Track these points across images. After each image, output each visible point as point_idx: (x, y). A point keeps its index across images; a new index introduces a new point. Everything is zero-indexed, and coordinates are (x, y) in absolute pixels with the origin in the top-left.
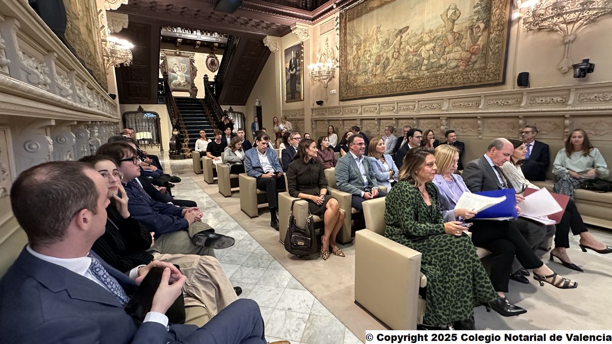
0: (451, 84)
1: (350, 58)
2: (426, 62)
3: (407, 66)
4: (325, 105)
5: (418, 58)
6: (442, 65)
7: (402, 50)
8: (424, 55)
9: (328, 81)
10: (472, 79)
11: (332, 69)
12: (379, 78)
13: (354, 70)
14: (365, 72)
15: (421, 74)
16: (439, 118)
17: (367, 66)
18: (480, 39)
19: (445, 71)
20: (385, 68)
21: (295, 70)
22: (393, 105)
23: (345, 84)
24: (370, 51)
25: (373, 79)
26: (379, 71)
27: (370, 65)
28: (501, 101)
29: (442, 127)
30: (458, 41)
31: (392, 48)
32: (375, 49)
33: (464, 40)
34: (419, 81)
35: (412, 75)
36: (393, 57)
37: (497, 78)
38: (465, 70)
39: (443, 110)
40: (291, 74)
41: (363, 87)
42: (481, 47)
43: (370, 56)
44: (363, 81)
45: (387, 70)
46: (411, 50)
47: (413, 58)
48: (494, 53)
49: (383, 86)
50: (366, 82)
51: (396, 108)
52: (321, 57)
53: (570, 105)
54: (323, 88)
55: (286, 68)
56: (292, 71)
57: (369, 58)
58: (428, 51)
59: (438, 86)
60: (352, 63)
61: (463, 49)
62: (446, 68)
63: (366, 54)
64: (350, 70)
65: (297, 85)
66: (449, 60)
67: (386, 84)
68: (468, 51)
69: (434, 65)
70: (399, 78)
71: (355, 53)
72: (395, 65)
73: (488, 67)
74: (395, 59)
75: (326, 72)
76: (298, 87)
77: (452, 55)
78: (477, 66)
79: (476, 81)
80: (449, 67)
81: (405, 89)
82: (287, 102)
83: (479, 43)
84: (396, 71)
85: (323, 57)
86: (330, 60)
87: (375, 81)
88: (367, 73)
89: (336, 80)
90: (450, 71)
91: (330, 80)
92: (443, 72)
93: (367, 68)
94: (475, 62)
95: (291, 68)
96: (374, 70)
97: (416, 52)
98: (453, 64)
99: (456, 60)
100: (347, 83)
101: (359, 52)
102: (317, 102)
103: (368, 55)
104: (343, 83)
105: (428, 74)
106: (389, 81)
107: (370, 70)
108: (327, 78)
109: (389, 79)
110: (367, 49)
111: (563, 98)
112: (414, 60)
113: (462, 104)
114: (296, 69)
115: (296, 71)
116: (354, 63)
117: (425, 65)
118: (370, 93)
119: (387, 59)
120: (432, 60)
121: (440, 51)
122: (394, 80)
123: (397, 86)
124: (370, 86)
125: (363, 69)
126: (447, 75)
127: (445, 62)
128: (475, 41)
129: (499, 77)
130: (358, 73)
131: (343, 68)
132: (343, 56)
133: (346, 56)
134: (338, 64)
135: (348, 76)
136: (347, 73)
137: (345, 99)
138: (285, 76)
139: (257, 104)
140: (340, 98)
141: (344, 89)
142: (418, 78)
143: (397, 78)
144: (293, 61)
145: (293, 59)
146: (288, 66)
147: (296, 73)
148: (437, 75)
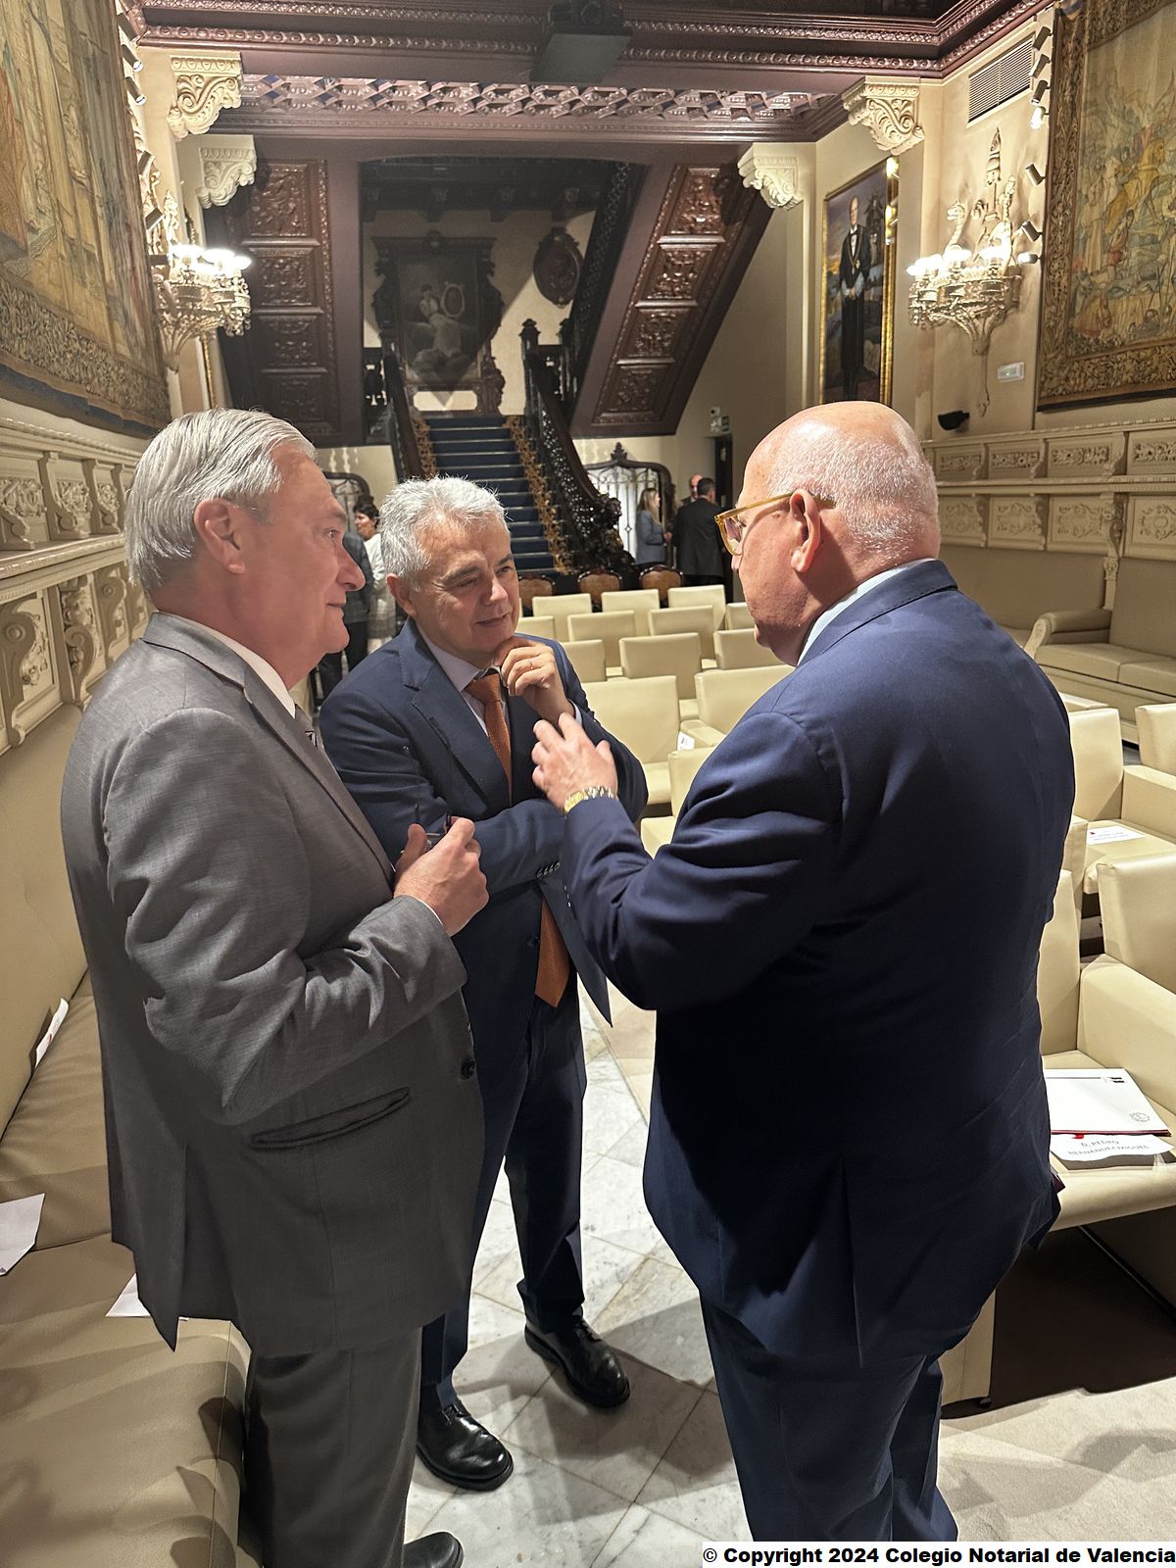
1: (1088, 216)
4: (977, 428)
9: (993, 327)
11: (1008, 269)
21: (860, 280)
23: (1059, 335)
40: (847, 301)
44: (1140, 321)
54: (969, 357)
55: (829, 274)
56: (850, 286)
57: (1173, 215)
63: (1163, 194)
65: (868, 344)
71: (1113, 193)
75: (981, 289)
76: (873, 356)
85: (975, 217)
86: (1001, 231)
88: (1160, 284)
89: (1026, 320)
95: (846, 275)
100: (1069, 331)
101: (1131, 187)
104: (1051, 330)
108: (988, 314)
110: (1164, 171)
115: (868, 284)
116: (1104, 236)
118: (1165, 372)
131: (1056, 265)
132: (1060, 209)
133: (1073, 210)
134: (1037, 247)
135: (1075, 299)
136: (1073, 288)
137: (1060, 400)
138: (823, 309)
139: (716, 427)
140: (1040, 399)
141: (1055, 357)
144: (854, 244)
145: (856, 233)
146: (837, 264)
147: (866, 294)
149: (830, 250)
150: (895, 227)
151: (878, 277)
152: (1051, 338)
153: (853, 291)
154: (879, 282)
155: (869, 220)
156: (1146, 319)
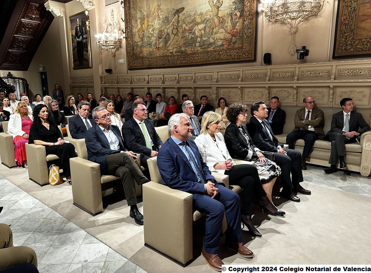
0: (218, 59)
1: (135, 30)
2: (199, 39)
3: (184, 42)
4: (114, 73)
5: (193, 36)
6: (212, 43)
7: (180, 28)
8: (197, 34)
9: (116, 51)
10: (233, 56)
11: (118, 39)
12: (162, 51)
13: (140, 42)
14: (150, 44)
15: (196, 50)
16: (211, 88)
17: (151, 40)
18: (238, 25)
19: (214, 48)
20: (166, 43)
22: (175, 75)
23: (131, 54)
24: (153, 25)
25: (157, 52)
26: (161, 45)
27: (153, 39)
28: (253, 74)
29: (213, 95)
30: (222, 24)
31: (171, 25)
32: (157, 24)
33: (226, 24)
34: (195, 55)
35: (189, 50)
36: (173, 33)
37: (251, 56)
38: (228, 49)
39: (213, 82)
40: (78, 42)
41: (148, 58)
42: (238, 31)
43: (153, 30)
44: (148, 53)
45: (168, 44)
46: (187, 28)
47: (189, 36)
48: (248, 37)
49: (166, 58)
50: (151, 53)
51: (177, 78)
52: (107, 27)
53: (296, 79)
54: (111, 57)
55: (72, 35)
56: (79, 38)
57: (152, 32)
58: (200, 30)
59: (209, 61)
60: (137, 35)
61: (226, 32)
62: (214, 46)
63: (150, 28)
64: (136, 42)
65: (85, 52)
66: (216, 39)
67: (168, 56)
68: (229, 33)
69: (205, 43)
70: (178, 52)
71: (140, 26)
72: (174, 40)
73: (244, 48)
74: (175, 35)
75: (113, 42)
76: (86, 55)
77: (218, 36)
78: (236, 46)
79: (236, 58)
80: (216, 46)
81: (184, 61)
82: (75, 69)
83: (237, 27)
84: (175, 46)
85: (109, 27)
86: (116, 30)
87: (158, 54)
88: (151, 46)
89: (123, 50)
90: (218, 49)
91: (118, 49)
92: (213, 49)
93: (151, 41)
94: (235, 42)
95: (77, 35)
96: (157, 44)
97: (191, 31)
98: (220, 43)
99: (221, 40)
101: (143, 26)
102: (106, 70)
103: (151, 30)
105: (201, 50)
106: (170, 55)
107: (154, 43)
108: (114, 48)
109: (171, 53)
110: (150, 23)
111: (292, 74)
112: (190, 37)
114: (83, 36)
115: (83, 38)
116: (139, 35)
117: (198, 42)
118: (155, 64)
119: (168, 34)
120: (204, 39)
121: (210, 31)
122: (174, 54)
123: (178, 59)
124: (155, 58)
125: (147, 42)
126: (216, 52)
127: (213, 40)
128: (234, 25)
129: (251, 55)
130: (143, 45)
131: (129, 40)
132: (129, 28)
133: (132, 28)
134: (124, 35)
135: (134, 47)
136: (133, 44)
137: (133, 68)
138: (71, 43)
139: (41, 69)
140: (129, 67)
141: (131, 59)
142: (193, 53)
143: (176, 52)
144: (78, 29)
145: (79, 26)
146: (74, 33)
147: (83, 40)
148: (208, 51)
149: (72, 29)
150: (89, 26)
151: (86, 37)
152: (130, 54)
153: (79, 39)
154: (86, 38)
155: (82, 24)
156: (149, 53)
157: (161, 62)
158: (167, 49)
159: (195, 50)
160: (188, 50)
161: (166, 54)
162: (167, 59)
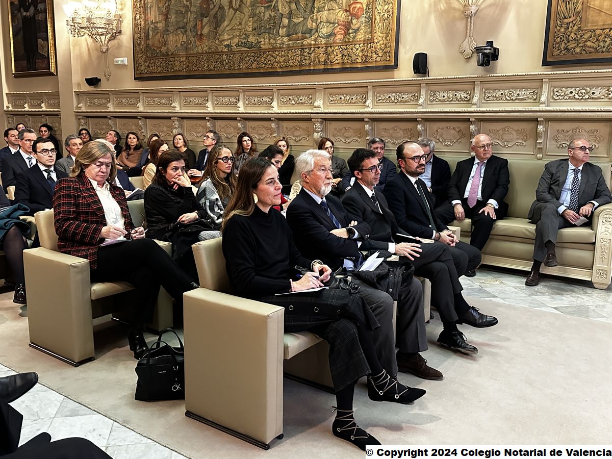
0: (324, 63)
2: (285, 21)
3: (255, 25)
4: (104, 86)
5: (273, 14)
6: (311, 30)
8: (282, 9)
9: (110, 40)
10: (354, 57)
11: (115, 15)
12: (208, 43)
13: (161, 22)
14: (182, 28)
16: (310, 119)
17: (184, 18)
19: (315, 40)
20: (217, 25)
23: (143, 47)
25: (198, 43)
26: (206, 30)
27: (190, 16)
28: (394, 94)
29: (315, 134)
34: (277, 53)
35: (265, 43)
37: (388, 58)
39: (315, 107)
40: (25, 18)
41: (179, 56)
42: (364, 6)
44: (179, 45)
45: (221, 28)
47: (264, 13)
48: (383, 19)
49: (217, 57)
50: (184, 46)
53: (475, 104)
55: (12, 3)
57: (188, 3)
58: (288, 2)
59: (305, 65)
60: (156, 10)
61: (340, 8)
62: (316, 35)
64: (153, 22)
65: (40, 41)
66: (321, 22)
67: (220, 54)
68: (346, 11)
69: (298, 28)
70: (242, 45)
72: (234, 21)
73: (376, 41)
74: (236, 10)
76: (43, 46)
77: (324, 15)
78: (360, 36)
79: (360, 60)
81: (255, 64)
82: (17, 76)
84: (236, 33)
87: (201, 47)
88: (186, 31)
89: (127, 39)
91: (114, 36)
92: (313, 42)
93: (185, 20)
96: (199, 27)
98: (327, 30)
99: (330, 23)
100: (147, 46)
102: (87, 80)
104: (140, 45)
105: (290, 42)
106: (226, 50)
107: (191, 24)
108: (106, 34)
109: (226, 46)
111: (467, 94)
112: (267, 15)
113: (343, 97)
114: (36, 7)
115: (37, 12)
116: (159, 7)
119: (221, 8)
120: (295, 20)
121: (307, 5)
122: (235, 48)
123: (241, 60)
124: (193, 55)
125: (177, 22)
126: (319, 47)
127: (314, 24)
129: (389, 56)
130: (169, 29)
131: (139, 17)
135: (148, 32)
136: (147, 27)
137: (146, 76)
138: (10, 20)
140: (137, 74)
141: (142, 57)
142: (274, 48)
143: (239, 46)
147: (37, 16)
148: (304, 45)
151: (43, 9)
152: (140, 48)
153: (28, 14)
154: (44, 11)
156: (181, 44)
157: (206, 65)
158: (218, 39)
159: (278, 42)
160: (263, 43)
161: (217, 48)
162: (218, 59)
